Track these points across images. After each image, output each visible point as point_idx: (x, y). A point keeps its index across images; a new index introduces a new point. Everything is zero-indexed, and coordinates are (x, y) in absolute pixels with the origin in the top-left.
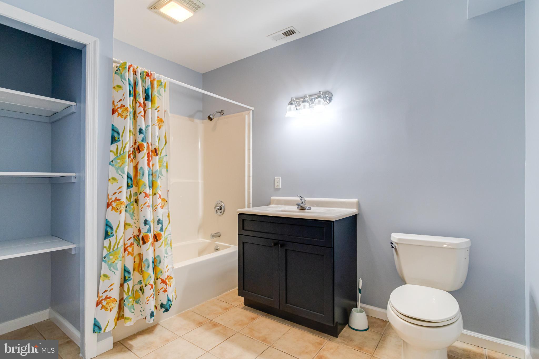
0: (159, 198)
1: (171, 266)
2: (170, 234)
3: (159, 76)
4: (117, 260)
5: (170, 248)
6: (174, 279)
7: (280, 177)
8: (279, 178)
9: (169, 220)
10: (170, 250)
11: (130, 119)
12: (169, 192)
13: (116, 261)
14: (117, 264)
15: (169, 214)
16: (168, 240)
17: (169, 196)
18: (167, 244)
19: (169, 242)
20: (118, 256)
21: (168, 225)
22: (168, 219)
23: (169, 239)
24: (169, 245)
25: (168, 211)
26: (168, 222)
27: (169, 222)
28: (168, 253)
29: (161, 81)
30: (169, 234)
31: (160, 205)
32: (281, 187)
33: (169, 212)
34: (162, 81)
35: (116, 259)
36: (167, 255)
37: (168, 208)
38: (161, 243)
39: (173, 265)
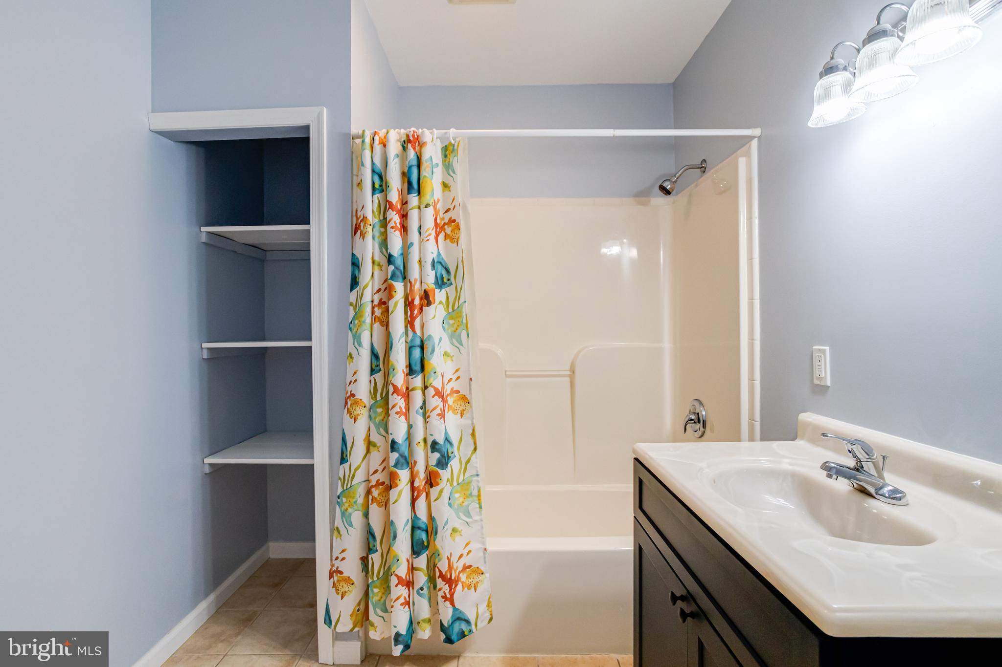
0: (433, 397)
1: (480, 546)
2: (478, 475)
3: (446, 133)
4: (351, 508)
5: (477, 506)
6: (487, 575)
7: (827, 348)
8: (824, 350)
9: (475, 443)
10: (478, 510)
11: (373, 238)
12: (472, 383)
13: (350, 510)
14: (350, 515)
15: (473, 430)
16: (472, 487)
17: (472, 392)
18: (471, 495)
19: (475, 493)
20: (353, 501)
21: (472, 453)
22: (472, 442)
23: (474, 485)
24: (476, 498)
25: (473, 423)
26: (473, 448)
27: (475, 449)
28: (471, 514)
29: (451, 143)
30: (475, 473)
31: (438, 411)
32: (829, 384)
33: (474, 427)
34: (453, 142)
35: (349, 506)
36: (470, 520)
37: (472, 419)
38: (438, 492)
39: (484, 543)
